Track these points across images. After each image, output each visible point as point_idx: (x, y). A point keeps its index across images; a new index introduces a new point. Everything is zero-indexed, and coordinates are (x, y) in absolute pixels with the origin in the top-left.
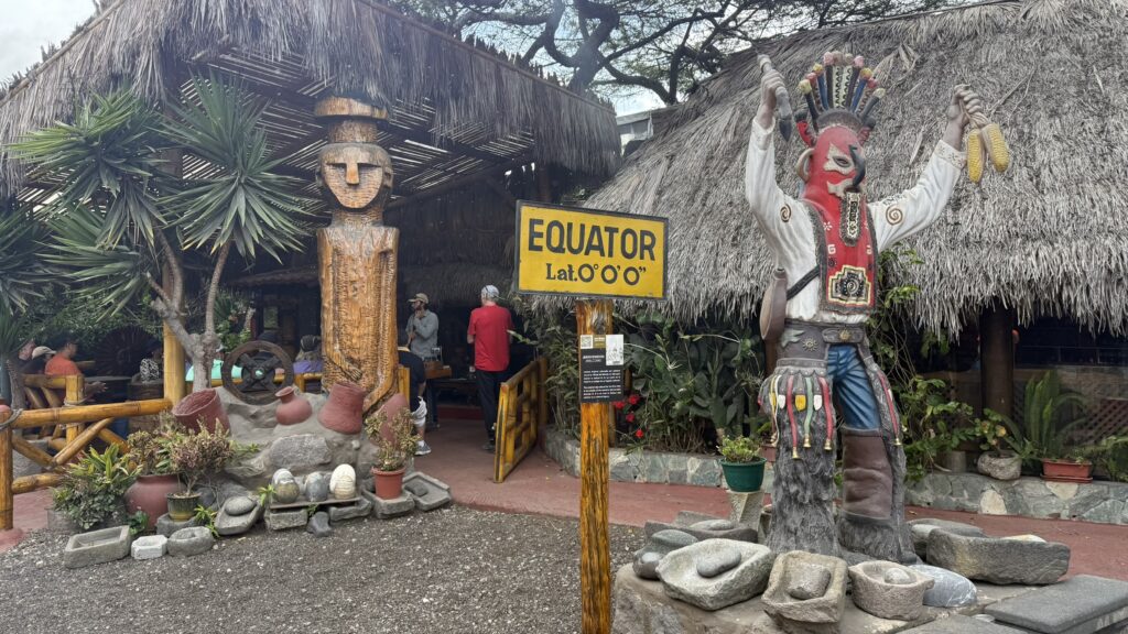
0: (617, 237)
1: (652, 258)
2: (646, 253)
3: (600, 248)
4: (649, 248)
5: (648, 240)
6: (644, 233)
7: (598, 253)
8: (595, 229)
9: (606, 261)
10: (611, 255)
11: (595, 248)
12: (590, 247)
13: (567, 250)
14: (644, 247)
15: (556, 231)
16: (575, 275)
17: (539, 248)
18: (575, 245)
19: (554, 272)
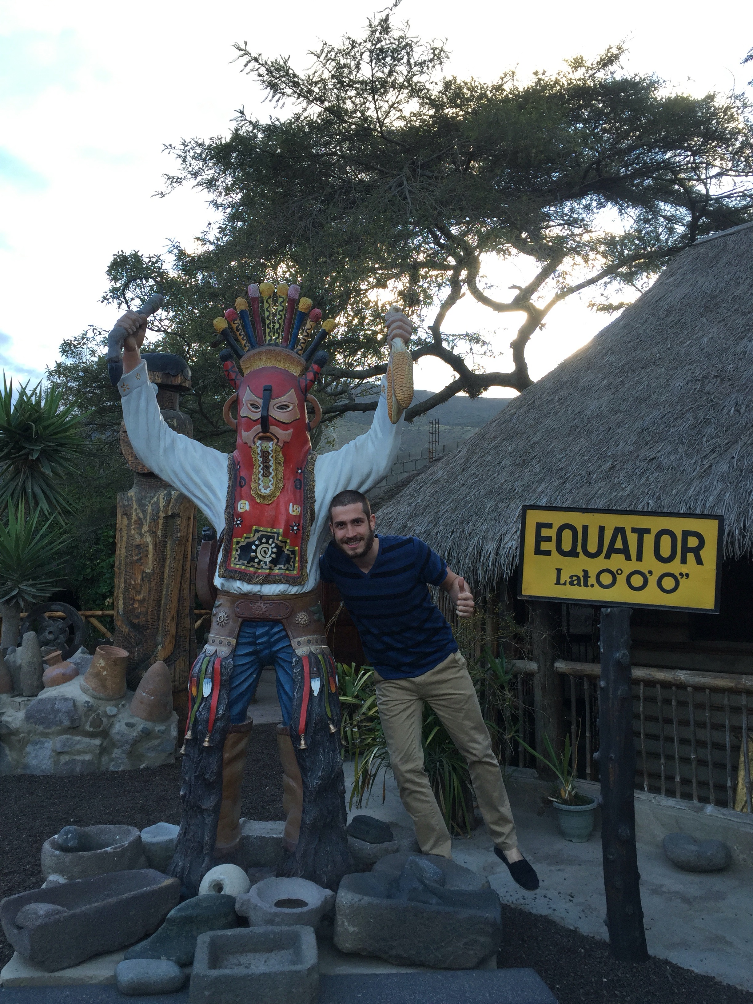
0: (649, 540)
1: (699, 562)
2: (691, 557)
3: (625, 551)
4: (696, 551)
5: (693, 542)
6: (686, 534)
7: (622, 556)
8: (619, 531)
9: (634, 565)
10: (639, 558)
11: (618, 551)
12: (612, 550)
13: (581, 554)
14: (686, 550)
15: (567, 535)
16: (592, 580)
17: (548, 553)
18: (592, 547)
19: (565, 577)
